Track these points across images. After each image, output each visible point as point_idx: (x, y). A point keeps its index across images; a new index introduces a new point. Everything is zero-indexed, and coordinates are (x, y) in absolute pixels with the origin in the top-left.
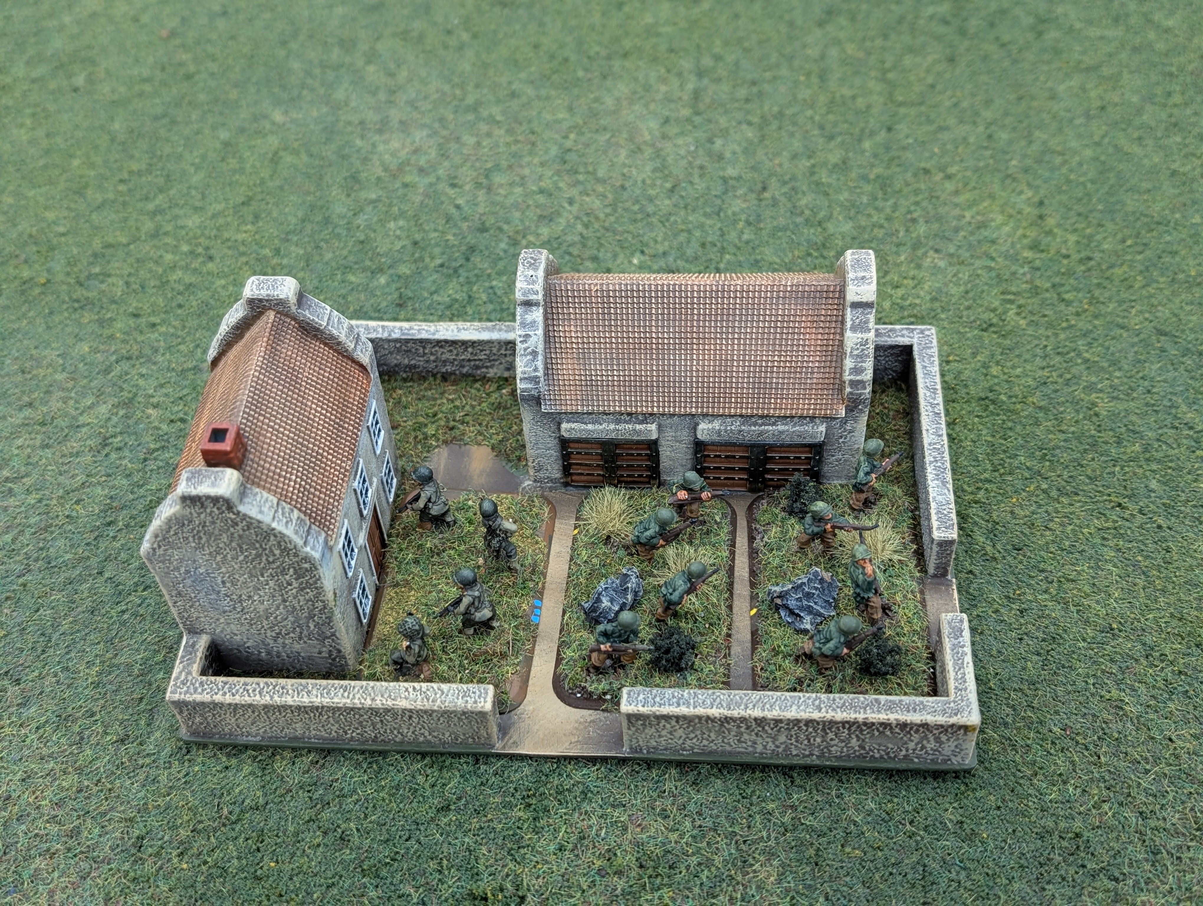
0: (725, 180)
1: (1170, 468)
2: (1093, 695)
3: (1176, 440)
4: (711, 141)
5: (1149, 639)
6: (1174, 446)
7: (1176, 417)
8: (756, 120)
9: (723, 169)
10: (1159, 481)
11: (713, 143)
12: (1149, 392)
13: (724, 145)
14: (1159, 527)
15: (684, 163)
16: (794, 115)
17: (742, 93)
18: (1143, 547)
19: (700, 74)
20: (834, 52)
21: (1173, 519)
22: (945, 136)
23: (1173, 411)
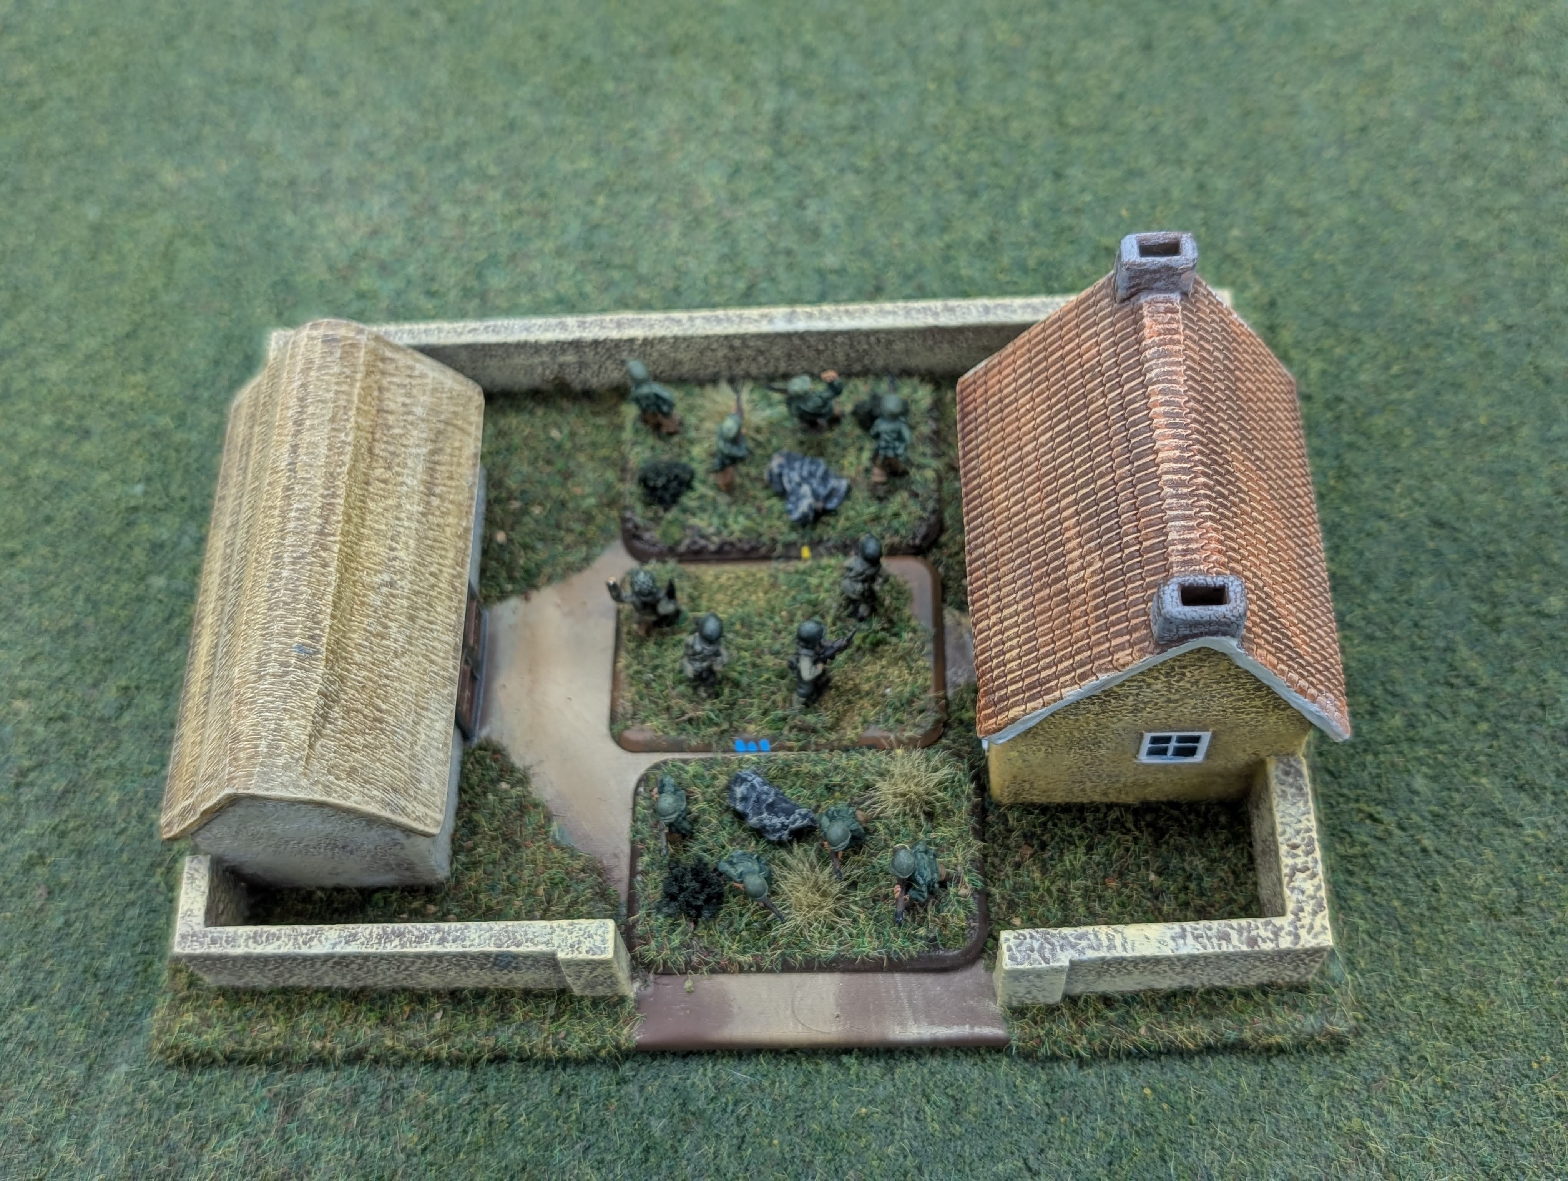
0: (821, 273)
1: (1440, 752)
2: (1327, 1125)
3: (1451, 705)
4: (800, 205)
5: (1405, 1036)
6: (1448, 715)
7: (1452, 667)
8: (865, 163)
9: (819, 255)
10: (1426, 776)
11: (804, 208)
12: (1416, 625)
13: (819, 213)
14: (1424, 850)
15: (762, 245)
16: (919, 154)
17: (844, 116)
18: (1400, 886)
19: (784, 82)
20: (976, 38)
21: (1443, 836)
22: (1135, 187)
23: (1449, 656)
